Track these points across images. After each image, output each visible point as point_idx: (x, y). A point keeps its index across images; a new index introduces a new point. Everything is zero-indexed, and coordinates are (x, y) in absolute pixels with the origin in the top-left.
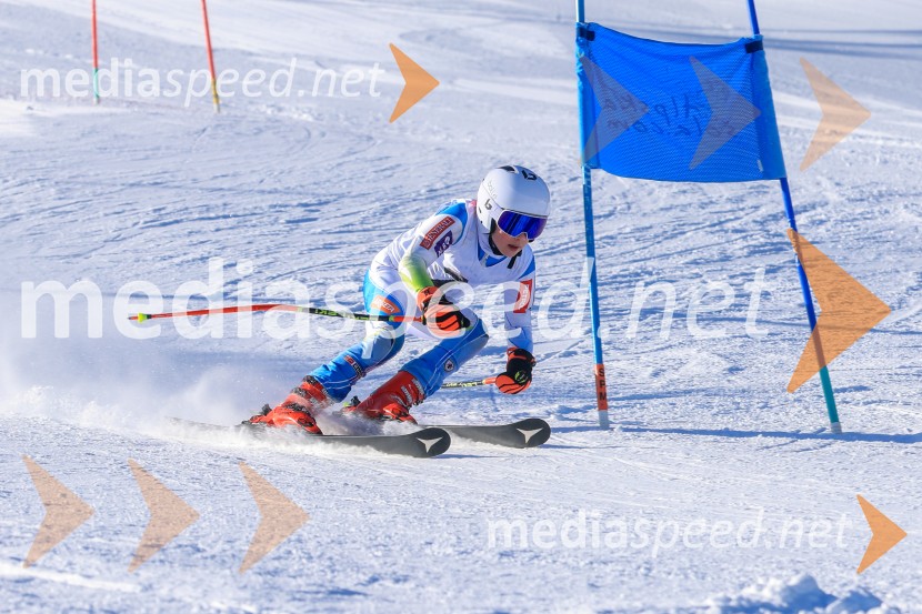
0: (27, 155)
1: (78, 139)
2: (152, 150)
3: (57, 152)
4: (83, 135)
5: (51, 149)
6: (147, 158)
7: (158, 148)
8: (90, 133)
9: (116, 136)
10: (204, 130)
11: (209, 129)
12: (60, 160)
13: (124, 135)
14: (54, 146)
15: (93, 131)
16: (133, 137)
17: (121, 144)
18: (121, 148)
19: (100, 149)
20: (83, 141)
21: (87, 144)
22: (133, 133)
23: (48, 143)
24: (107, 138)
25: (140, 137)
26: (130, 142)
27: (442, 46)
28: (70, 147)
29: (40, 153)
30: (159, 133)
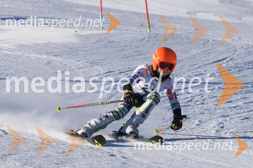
0: (75, 49)
1: (95, 43)
2: (124, 47)
3: (87, 48)
4: (97, 41)
5: (85, 47)
6: (122, 50)
7: (127, 46)
8: (100, 41)
9: (110, 42)
10: (144, 39)
11: (146, 38)
12: (88, 51)
13: (113, 41)
14: (86, 46)
15: (101, 40)
16: (116, 42)
17: (112, 45)
18: (112, 46)
19: (104, 47)
20: (97, 44)
21: (99, 45)
22: (116, 40)
23: (83, 45)
24: (106, 42)
25: (119, 42)
26: (115, 44)
27: (236, 5)
28: (92, 46)
29: (80, 49)
30: (127, 40)
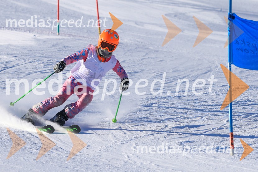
0: (33, 52)
1: (51, 47)
3: (44, 51)
4: (53, 46)
5: (42, 50)
8: (55, 45)
9: (64, 47)
12: (45, 54)
13: (67, 46)
14: (43, 49)
15: (57, 45)
16: (70, 47)
17: (66, 49)
18: (66, 51)
19: (59, 51)
20: (53, 48)
21: (54, 49)
22: (70, 46)
23: (41, 48)
24: (61, 47)
25: (73, 47)
26: (69, 49)
27: (180, 19)
28: (48, 50)
29: (38, 52)
30: (80, 46)
